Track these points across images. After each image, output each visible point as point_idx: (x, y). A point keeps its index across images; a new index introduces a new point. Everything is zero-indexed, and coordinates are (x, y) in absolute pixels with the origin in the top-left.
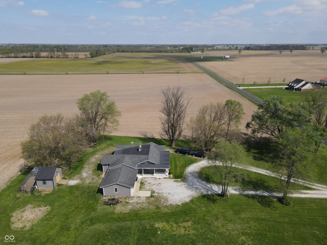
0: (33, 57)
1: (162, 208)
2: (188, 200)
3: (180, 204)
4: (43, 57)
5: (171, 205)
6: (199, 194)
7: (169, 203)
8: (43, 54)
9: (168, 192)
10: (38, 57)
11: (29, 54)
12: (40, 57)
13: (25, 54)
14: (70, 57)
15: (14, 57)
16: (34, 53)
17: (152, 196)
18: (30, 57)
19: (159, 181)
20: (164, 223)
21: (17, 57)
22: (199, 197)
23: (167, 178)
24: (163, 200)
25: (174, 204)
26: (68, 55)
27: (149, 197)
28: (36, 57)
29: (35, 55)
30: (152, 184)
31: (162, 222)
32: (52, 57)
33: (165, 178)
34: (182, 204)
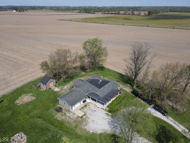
0: (116, 14)
1: (78, 128)
2: (99, 132)
3: (91, 132)
4: (121, 14)
5: (86, 129)
6: (112, 133)
7: (86, 127)
8: (122, 12)
9: (94, 119)
10: (118, 14)
11: (114, 12)
12: (120, 14)
13: (113, 12)
14: (135, 14)
15: (107, 14)
16: (117, 12)
17: (81, 117)
18: (115, 14)
19: (96, 109)
20: (68, 140)
21: (109, 14)
22: (110, 134)
23: (104, 109)
24: (84, 123)
25: (87, 130)
26: (134, 13)
27: (79, 117)
28: (117, 14)
30: (91, 109)
31: (69, 138)
32: (125, 14)
33: (102, 109)
34: (93, 133)
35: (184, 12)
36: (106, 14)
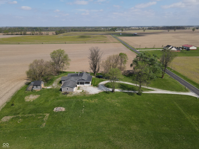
0: (22, 34)
4: (28, 34)
6: (103, 91)
8: (28, 33)
9: (90, 90)
10: (25, 34)
11: (20, 33)
13: (18, 33)
14: (44, 34)
15: (11, 35)
16: (23, 32)
18: (21, 35)
19: (86, 87)
21: (13, 35)
24: (87, 93)
25: (91, 94)
26: (42, 33)
27: (81, 92)
28: (24, 34)
29: (23, 33)
30: (83, 88)
31: (86, 99)
32: (33, 35)
33: (89, 86)
35: (83, 31)
36: (9, 35)
